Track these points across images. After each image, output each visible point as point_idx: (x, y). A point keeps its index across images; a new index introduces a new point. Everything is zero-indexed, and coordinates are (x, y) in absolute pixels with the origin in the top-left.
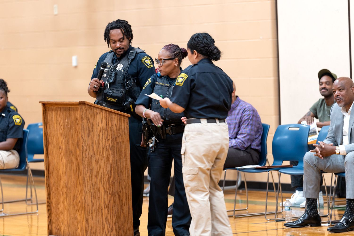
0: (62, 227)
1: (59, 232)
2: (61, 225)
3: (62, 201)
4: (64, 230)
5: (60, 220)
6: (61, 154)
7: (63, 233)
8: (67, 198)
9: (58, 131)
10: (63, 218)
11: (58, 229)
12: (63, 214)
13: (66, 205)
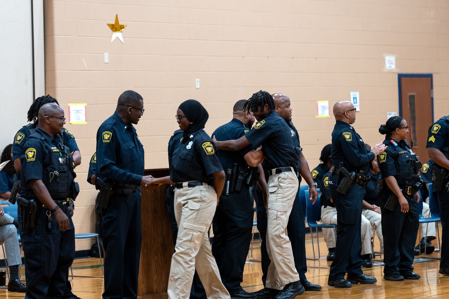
0: (155, 285)
1: (150, 291)
2: (154, 283)
3: (156, 260)
4: (157, 287)
5: (153, 279)
6: (155, 217)
7: (156, 290)
8: (162, 257)
9: (153, 196)
10: (156, 276)
11: (149, 288)
12: (156, 272)
13: (160, 263)
